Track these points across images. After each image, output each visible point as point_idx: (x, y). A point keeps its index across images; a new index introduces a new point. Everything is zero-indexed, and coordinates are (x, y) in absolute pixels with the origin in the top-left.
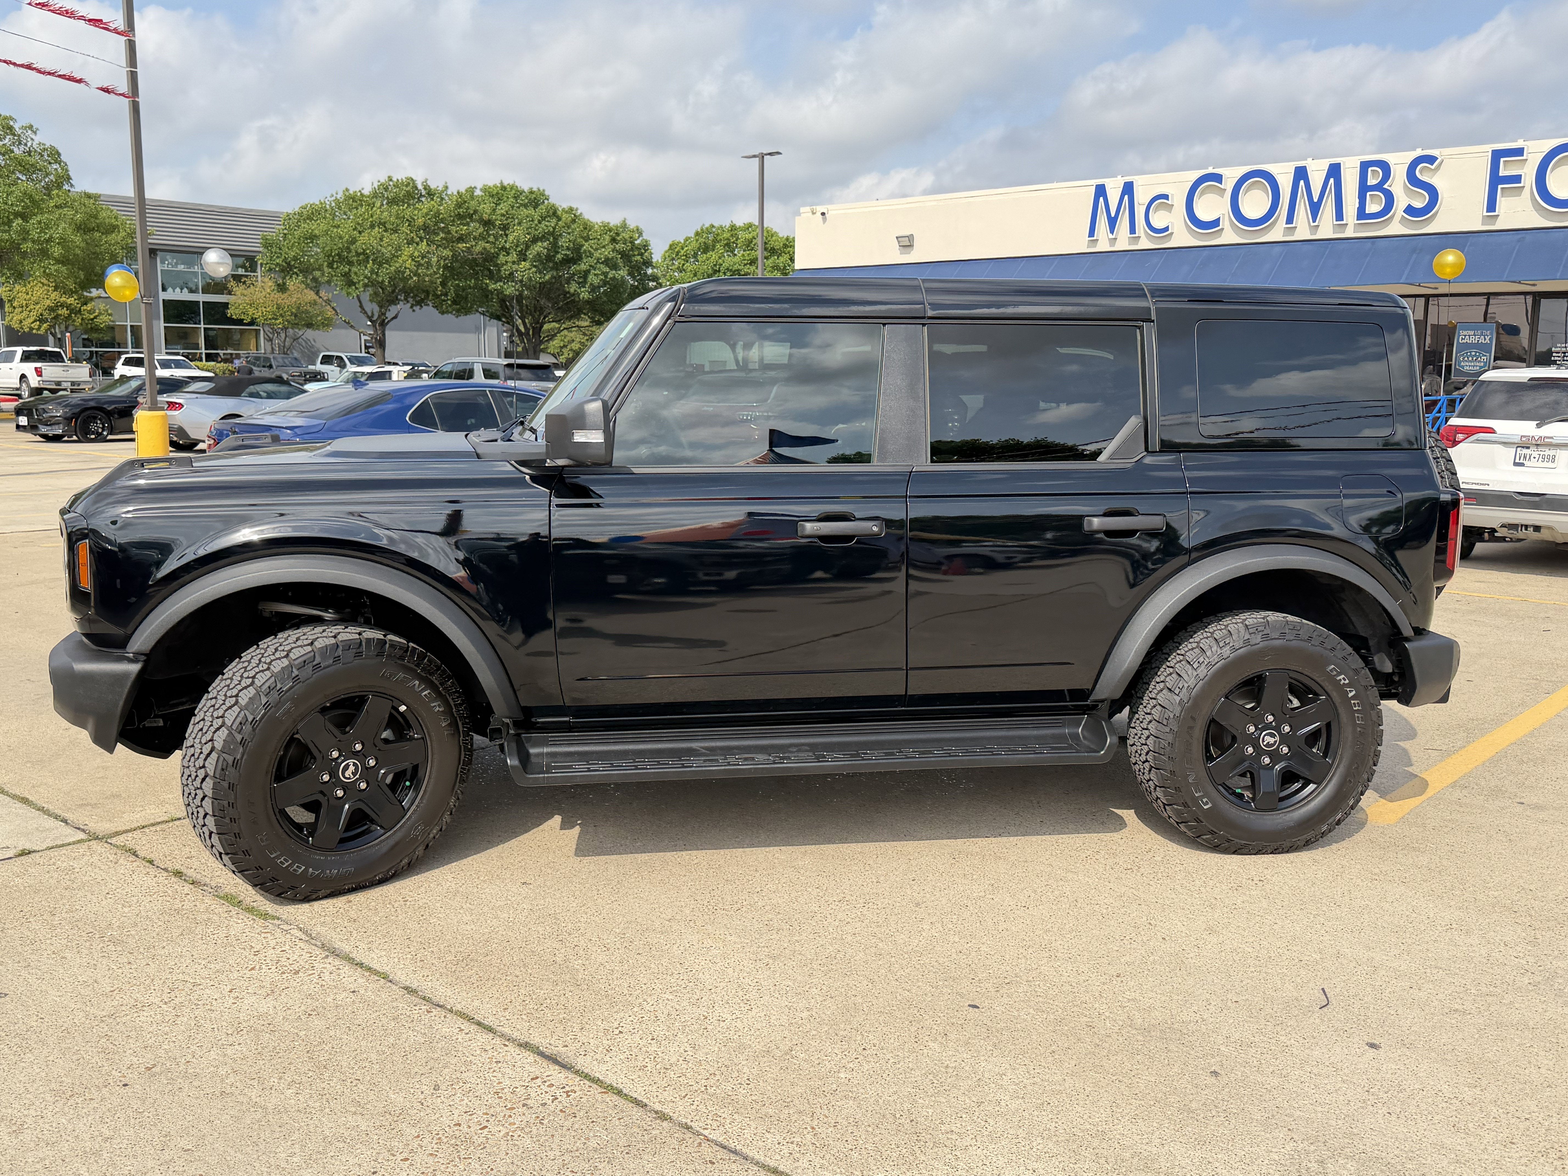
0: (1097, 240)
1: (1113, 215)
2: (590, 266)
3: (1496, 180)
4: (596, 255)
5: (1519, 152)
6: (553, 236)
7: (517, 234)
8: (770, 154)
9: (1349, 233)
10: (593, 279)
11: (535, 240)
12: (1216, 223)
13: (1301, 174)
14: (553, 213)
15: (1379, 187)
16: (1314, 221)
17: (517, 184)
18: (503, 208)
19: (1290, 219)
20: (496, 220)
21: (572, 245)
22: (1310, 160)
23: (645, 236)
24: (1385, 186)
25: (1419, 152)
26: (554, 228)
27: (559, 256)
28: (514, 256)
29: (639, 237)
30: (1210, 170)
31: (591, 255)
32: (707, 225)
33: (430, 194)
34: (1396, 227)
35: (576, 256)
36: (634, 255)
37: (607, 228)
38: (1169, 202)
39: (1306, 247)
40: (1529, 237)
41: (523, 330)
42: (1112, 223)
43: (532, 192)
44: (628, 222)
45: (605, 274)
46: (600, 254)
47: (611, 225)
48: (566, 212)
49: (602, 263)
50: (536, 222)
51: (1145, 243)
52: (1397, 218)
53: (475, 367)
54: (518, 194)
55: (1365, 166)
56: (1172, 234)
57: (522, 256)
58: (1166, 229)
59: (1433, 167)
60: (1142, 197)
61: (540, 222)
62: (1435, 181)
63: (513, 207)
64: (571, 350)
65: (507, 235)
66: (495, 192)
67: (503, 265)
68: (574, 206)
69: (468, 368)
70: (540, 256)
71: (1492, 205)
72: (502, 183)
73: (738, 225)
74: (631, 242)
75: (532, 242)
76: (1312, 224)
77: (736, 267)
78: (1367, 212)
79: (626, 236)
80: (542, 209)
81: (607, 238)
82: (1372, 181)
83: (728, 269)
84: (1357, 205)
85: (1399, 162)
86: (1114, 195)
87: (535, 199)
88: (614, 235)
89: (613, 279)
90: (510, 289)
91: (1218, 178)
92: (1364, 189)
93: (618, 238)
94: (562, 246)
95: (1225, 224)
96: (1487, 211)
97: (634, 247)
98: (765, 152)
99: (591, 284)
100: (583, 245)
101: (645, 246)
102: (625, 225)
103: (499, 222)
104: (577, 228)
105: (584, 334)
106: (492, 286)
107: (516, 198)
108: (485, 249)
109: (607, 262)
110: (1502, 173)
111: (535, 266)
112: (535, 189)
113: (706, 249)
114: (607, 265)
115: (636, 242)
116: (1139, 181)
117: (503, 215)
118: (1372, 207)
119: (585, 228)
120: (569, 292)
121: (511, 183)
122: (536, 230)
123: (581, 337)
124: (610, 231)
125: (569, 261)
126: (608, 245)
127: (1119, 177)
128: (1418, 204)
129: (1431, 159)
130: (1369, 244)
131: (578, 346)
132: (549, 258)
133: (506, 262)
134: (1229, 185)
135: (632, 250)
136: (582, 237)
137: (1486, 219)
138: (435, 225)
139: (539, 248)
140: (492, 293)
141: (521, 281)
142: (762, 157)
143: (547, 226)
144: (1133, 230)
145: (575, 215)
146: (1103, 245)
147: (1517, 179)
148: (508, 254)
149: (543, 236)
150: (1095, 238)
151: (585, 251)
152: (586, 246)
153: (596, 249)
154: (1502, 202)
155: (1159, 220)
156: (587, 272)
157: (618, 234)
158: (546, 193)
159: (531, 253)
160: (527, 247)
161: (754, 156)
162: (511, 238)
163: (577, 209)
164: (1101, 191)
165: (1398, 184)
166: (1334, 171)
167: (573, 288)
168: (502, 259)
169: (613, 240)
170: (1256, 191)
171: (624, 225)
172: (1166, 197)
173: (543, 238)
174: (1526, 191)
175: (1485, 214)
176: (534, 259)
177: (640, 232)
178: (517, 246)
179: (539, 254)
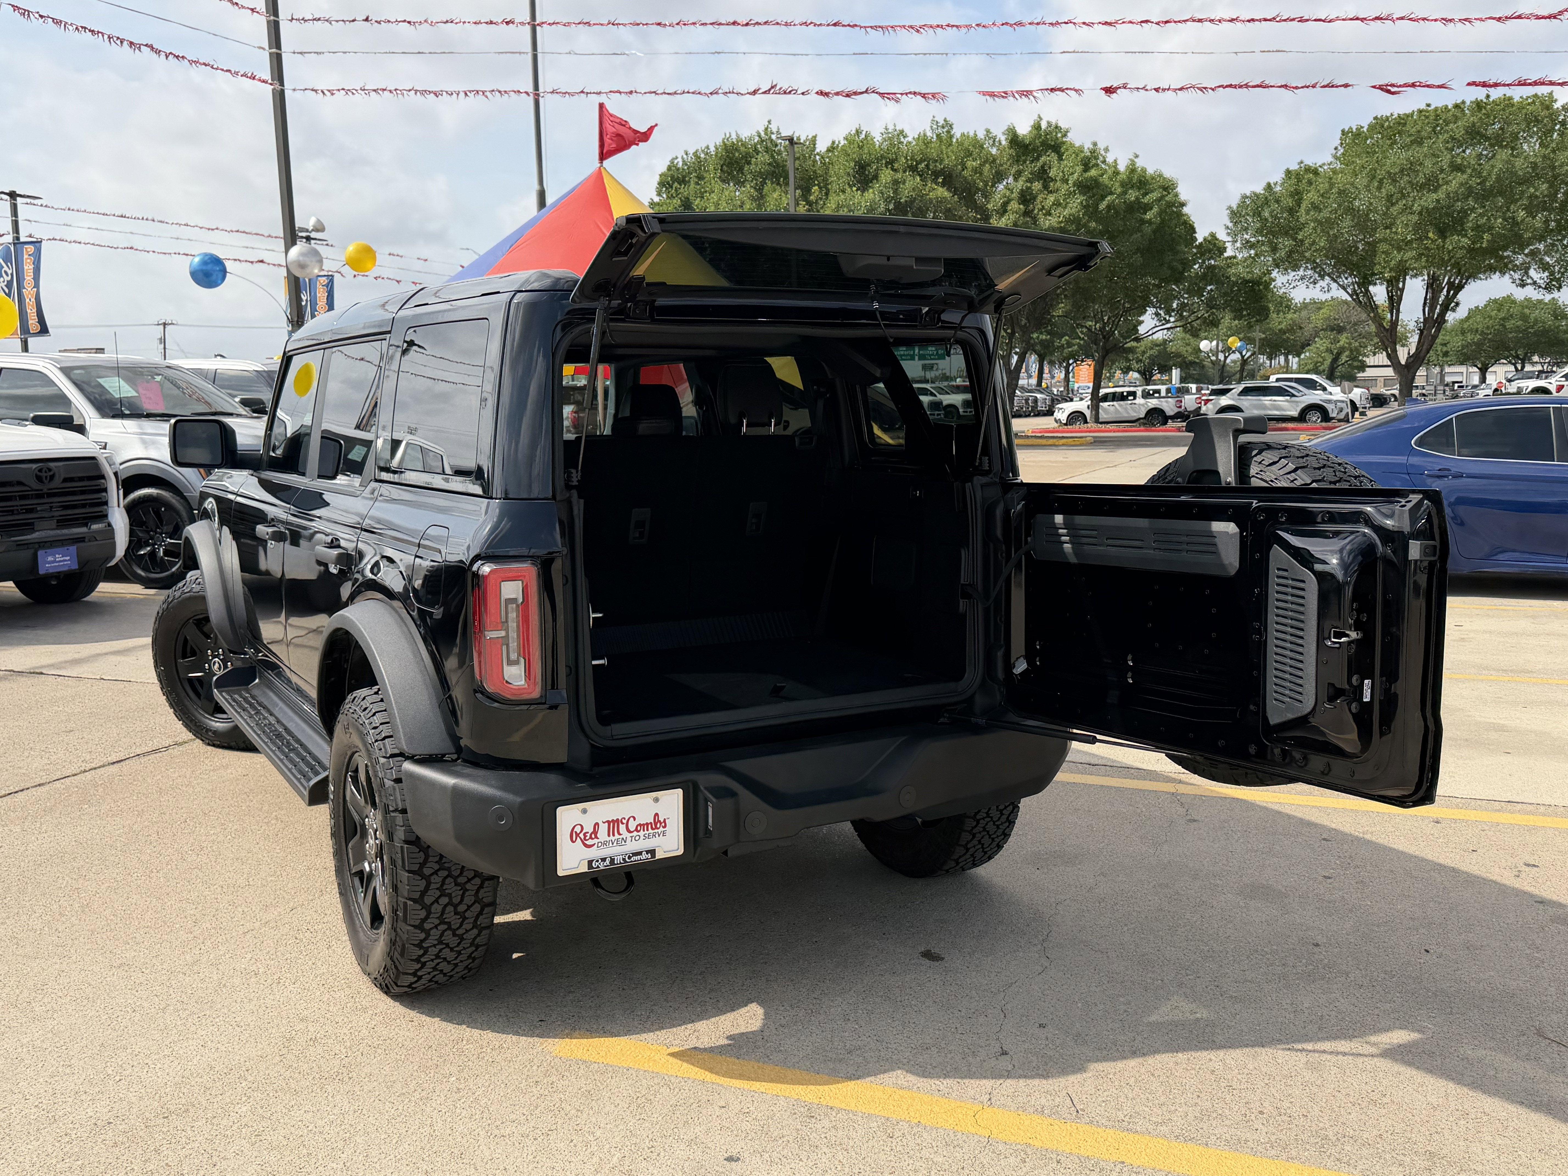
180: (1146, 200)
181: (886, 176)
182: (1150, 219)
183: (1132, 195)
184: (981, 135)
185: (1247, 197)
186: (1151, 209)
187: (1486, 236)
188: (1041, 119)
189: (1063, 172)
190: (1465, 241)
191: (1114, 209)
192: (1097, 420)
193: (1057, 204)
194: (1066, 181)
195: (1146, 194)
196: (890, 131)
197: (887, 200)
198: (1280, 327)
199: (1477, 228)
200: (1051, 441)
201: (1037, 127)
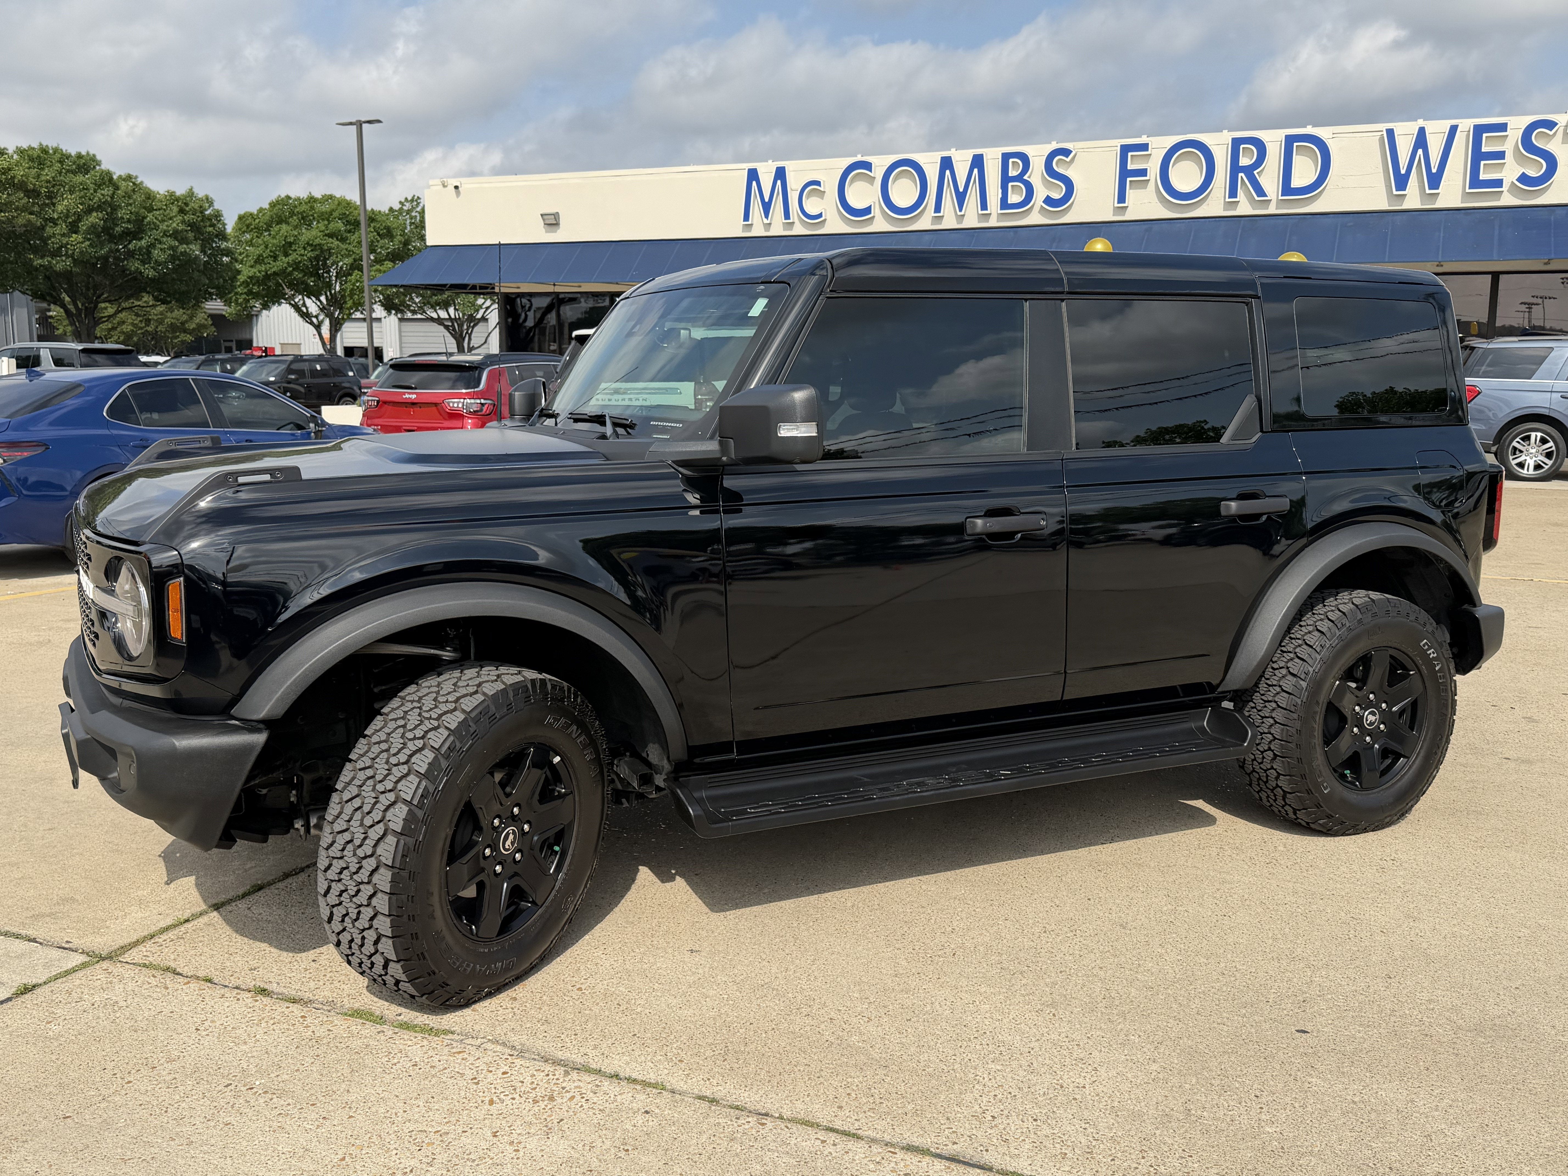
0: (752, 225)
1: (767, 200)
2: (156, 240)
3: (1124, 173)
4: (163, 227)
5: (1144, 147)
6: (110, 207)
7: (66, 203)
8: (369, 122)
9: (993, 222)
10: (159, 255)
11: (89, 211)
12: (868, 211)
13: (947, 164)
14: (107, 179)
15: (1019, 178)
16: (961, 210)
17: (61, 147)
18: (48, 174)
19: (938, 209)
20: (42, 187)
21: (133, 217)
22: (953, 150)
23: (217, 206)
24: (1025, 177)
25: (1054, 146)
26: (112, 197)
27: (118, 229)
28: (62, 228)
29: (210, 207)
30: (859, 158)
31: (156, 228)
32: (283, 196)
34: (1035, 218)
35: (138, 228)
36: (205, 227)
37: (172, 198)
38: (822, 189)
39: (953, 235)
40: (1156, 227)
42: (767, 207)
43: (80, 157)
44: (196, 191)
45: (171, 248)
46: (167, 226)
47: (177, 194)
48: (124, 180)
49: (170, 236)
50: (92, 191)
51: (799, 230)
52: (1037, 208)
53: (41, 353)
54: (64, 158)
55: (1006, 157)
56: (825, 220)
57: (74, 228)
58: (820, 215)
59: (1068, 160)
60: (795, 183)
61: (95, 191)
62: (1070, 173)
63: (60, 173)
64: (122, 332)
65: (54, 204)
66: (35, 155)
67: (50, 237)
68: (134, 174)
69: (32, 354)
70: (95, 228)
71: (1122, 198)
72: (41, 144)
73: (316, 196)
74: (201, 213)
75: (85, 212)
76: (959, 213)
77: (317, 241)
78: (1009, 202)
79: (195, 205)
80: (95, 176)
81: (175, 209)
82: (1012, 173)
83: (308, 244)
84: (1000, 196)
85: (1037, 153)
86: (767, 179)
87: (84, 164)
88: (182, 204)
89: (184, 254)
90: (61, 264)
91: (867, 166)
92: (1006, 179)
93: (187, 209)
94: (122, 218)
95: (876, 212)
96: (1118, 203)
97: (205, 219)
98: (363, 119)
99: (156, 261)
100: (144, 218)
101: (216, 216)
102: (193, 193)
103: (43, 190)
104: (138, 198)
105: (137, 315)
106: (38, 262)
107: (61, 162)
108: (28, 220)
109: (176, 235)
110: (1130, 167)
111: (89, 239)
112: (84, 153)
113: (281, 220)
114: (176, 239)
115: (207, 213)
116: (791, 167)
117: (48, 181)
118: (1014, 198)
119: (149, 198)
120: (128, 270)
121: (55, 145)
122: (90, 199)
123: (134, 317)
124: (177, 201)
125: (130, 234)
126: (175, 216)
127: (770, 162)
128: (1056, 195)
129: (1066, 152)
130: (1011, 233)
131: (130, 327)
132: (107, 230)
133: (55, 234)
134: (878, 173)
135: (202, 221)
136: (145, 208)
137: (1118, 211)
139: (94, 218)
140: (36, 269)
141: (72, 256)
142: (359, 124)
143: (103, 195)
144: (787, 215)
145: (134, 184)
146: (758, 231)
147: (1143, 172)
148: (56, 224)
149: (99, 206)
150: (749, 223)
151: (149, 223)
152: (150, 217)
153: (163, 221)
154: (1131, 194)
155: (812, 207)
156: (151, 247)
157: (186, 204)
158: (98, 158)
159: (83, 226)
160: (79, 219)
161: (351, 124)
162: (60, 208)
163: (136, 177)
164: (753, 175)
165: (1036, 175)
166: (978, 162)
167: (134, 265)
168: (49, 230)
169: (182, 211)
170: (904, 180)
171: (191, 194)
172: (818, 183)
173: (99, 208)
174: (1151, 185)
175: (1116, 205)
176: (88, 232)
177: (210, 202)
178: (67, 216)
179: (93, 226)
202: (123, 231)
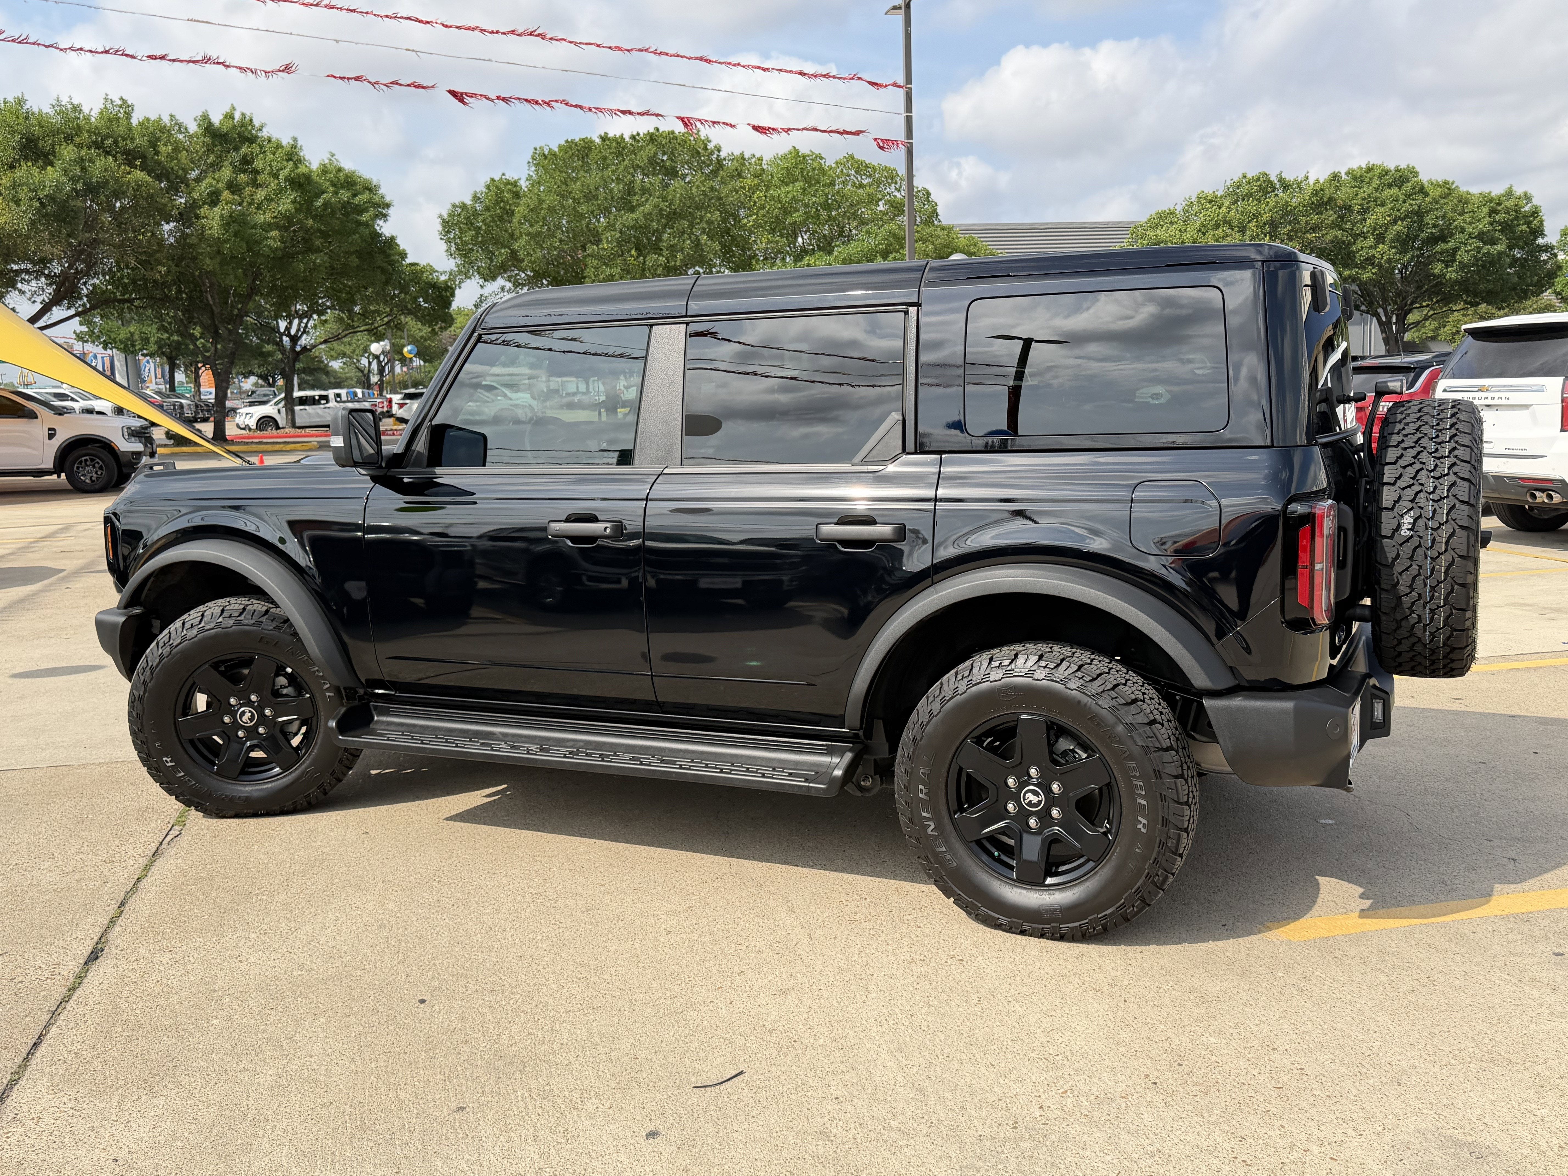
2: (1460, 243)
4: (1470, 229)
6: (1416, 215)
7: (1377, 216)
10: (1463, 256)
11: (1395, 222)
14: (1421, 189)
17: (1383, 163)
18: (1366, 190)
20: (1355, 205)
21: (1440, 222)
23: (1535, 202)
26: (1420, 205)
27: (1423, 235)
28: (1371, 241)
29: (1527, 204)
31: (1463, 230)
33: (1286, 186)
35: (1444, 233)
36: (1518, 225)
37: (1487, 199)
41: (1384, 319)
43: (1397, 170)
44: (1514, 188)
45: (1476, 249)
46: (1474, 228)
47: (1493, 194)
48: (1437, 187)
49: (1475, 238)
50: (1400, 202)
54: (1383, 174)
57: (1380, 239)
61: (1404, 202)
63: (1377, 189)
65: (1365, 220)
66: (1360, 175)
67: (1359, 250)
68: (1451, 179)
70: (1400, 236)
72: (1367, 164)
74: (1516, 211)
75: (1391, 223)
79: (1510, 204)
80: (1407, 187)
81: (1486, 209)
87: (1401, 177)
88: (1494, 205)
89: (1488, 254)
93: (1500, 208)
94: (1428, 224)
97: (1519, 216)
99: (1459, 263)
100: (1455, 221)
101: (1534, 213)
103: (1358, 207)
104: (1449, 202)
107: (1380, 178)
108: (1336, 237)
109: (1481, 236)
111: (1394, 247)
112: (1403, 166)
114: (1481, 240)
115: (1523, 210)
117: (1364, 199)
119: (1460, 202)
120: (1433, 274)
121: (1380, 162)
122: (1398, 210)
124: (1491, 202)
125: (1434, 240)
126: (1485, 217)
132: (1411, 237)
133: (1362, 248)
135: (1517, 218)
136: (1455, 212)
138: (1281, 218)
139: (1400, 227)
143: (1411, 205)
145: (1448, 189)
148: (1365, 238)
149: (1406, 215)
151: (1457, 227)
152: (1458, 221)
153: (1470, 224)
156: (1456, 250)
157: (1499, 204)
158: (1417, 169)
159: (1389, 236)
160: (1386, 230)
162: (1369, 222)
163: (1452, 182)
167: (1437, 268)
169: (1493, 212)
171: (1509, 194)
173: (1405, 218)
176: (1392, 241)
177: (1528, 198)
178: (1375, 229)
179: (1398, 234)
180: (356, 200)
181: (68, 152)
182: (367, 222)
183: (344, 195)
184: (166, 120)
185: (457, 206)
186: (368, 211)
187: (679, 256)
188: (234, 109)
189: (270, 165)
190: (662, 259)
191: (331, 208)
192: (293, 425)
193: (268, 199)
194: (276, 176)
195: (355, 195)
196: (63, 103)
197: (74, 180)
198: (421, 334)
199: (672, 248)
200: (277, 447)
201: (229, 116)
202: (1428, 237)
